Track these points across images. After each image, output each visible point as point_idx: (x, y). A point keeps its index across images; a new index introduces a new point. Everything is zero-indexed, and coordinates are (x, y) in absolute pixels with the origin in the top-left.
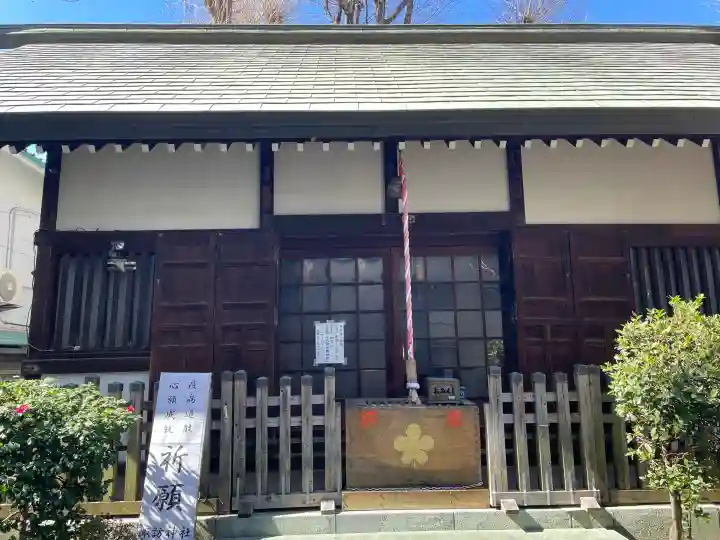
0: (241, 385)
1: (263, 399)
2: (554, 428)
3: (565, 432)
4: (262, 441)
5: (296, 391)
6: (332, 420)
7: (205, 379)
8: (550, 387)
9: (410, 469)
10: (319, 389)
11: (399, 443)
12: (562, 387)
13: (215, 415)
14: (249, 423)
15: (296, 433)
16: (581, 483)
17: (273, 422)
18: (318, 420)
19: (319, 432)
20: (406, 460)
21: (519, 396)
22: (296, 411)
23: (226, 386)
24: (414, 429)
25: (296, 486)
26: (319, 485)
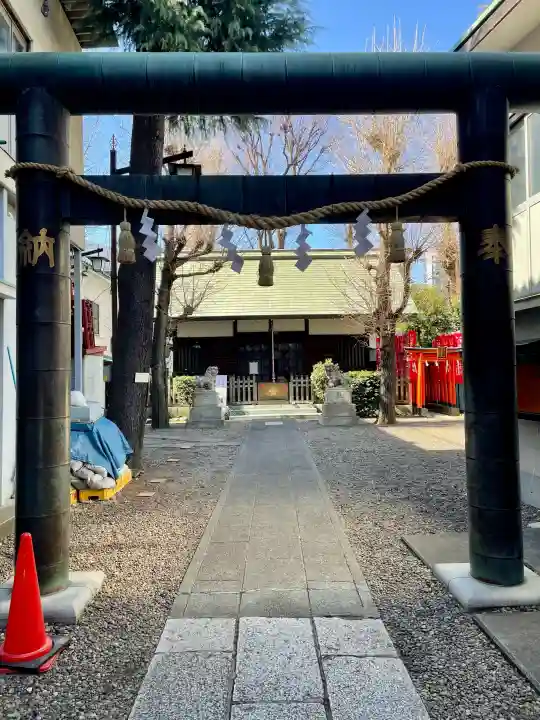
0: (234, 378)
1: (239, 381)
2: (304, 387)
3: (307, 389)
4: (239, 391)
5: (246, 379)
6: (255, 385)
7: (226, 377)
8: (304, 378)
10: (251, 379)
11: (270, 391)
12: (307, 379)
13: (228, 384)
14: (236, 387)
15: (247, 389)
16: (310, 399)
17: (241, 386)
18: (251, 386)
19: (252, 388)
20: (271, 395)
21: (297, 380)
22: (246, 384)
23: (230, 378)
24: (273, 388)
25: (247, 399)
26: (252, 399)
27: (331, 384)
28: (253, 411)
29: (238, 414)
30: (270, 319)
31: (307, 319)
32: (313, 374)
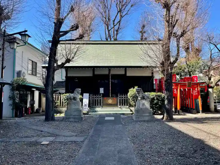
0: (92, 95)
1: (94, 96)
2: (125, 100)
3: (126, 100)
4: (94, 101)
5: (98, 96)
6: (102, 99)
7: (88, 94)
8: (125, 95)
9: (110, 103)
10: (100, 95)
11: (109, 101)
12: (126, 96)
13: (89, 98)
14: (93, 99)
15: (98, 100)
16: (127, 105)
17: (95, 99)
18: (100, 99)
19: (100, 100)
20: (109, 103)
21: (121, 96)
22: (98, 98)
23: (90, 95)
24: (110, 100)
25: (98, 105)
26: (100, 105)
27: (139, 99)
28: (100, 110)
29: (93, 112)
30: (109, 68)
31: (126, 68)
32: (129, 94)
